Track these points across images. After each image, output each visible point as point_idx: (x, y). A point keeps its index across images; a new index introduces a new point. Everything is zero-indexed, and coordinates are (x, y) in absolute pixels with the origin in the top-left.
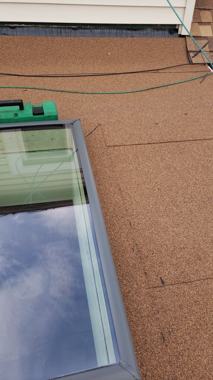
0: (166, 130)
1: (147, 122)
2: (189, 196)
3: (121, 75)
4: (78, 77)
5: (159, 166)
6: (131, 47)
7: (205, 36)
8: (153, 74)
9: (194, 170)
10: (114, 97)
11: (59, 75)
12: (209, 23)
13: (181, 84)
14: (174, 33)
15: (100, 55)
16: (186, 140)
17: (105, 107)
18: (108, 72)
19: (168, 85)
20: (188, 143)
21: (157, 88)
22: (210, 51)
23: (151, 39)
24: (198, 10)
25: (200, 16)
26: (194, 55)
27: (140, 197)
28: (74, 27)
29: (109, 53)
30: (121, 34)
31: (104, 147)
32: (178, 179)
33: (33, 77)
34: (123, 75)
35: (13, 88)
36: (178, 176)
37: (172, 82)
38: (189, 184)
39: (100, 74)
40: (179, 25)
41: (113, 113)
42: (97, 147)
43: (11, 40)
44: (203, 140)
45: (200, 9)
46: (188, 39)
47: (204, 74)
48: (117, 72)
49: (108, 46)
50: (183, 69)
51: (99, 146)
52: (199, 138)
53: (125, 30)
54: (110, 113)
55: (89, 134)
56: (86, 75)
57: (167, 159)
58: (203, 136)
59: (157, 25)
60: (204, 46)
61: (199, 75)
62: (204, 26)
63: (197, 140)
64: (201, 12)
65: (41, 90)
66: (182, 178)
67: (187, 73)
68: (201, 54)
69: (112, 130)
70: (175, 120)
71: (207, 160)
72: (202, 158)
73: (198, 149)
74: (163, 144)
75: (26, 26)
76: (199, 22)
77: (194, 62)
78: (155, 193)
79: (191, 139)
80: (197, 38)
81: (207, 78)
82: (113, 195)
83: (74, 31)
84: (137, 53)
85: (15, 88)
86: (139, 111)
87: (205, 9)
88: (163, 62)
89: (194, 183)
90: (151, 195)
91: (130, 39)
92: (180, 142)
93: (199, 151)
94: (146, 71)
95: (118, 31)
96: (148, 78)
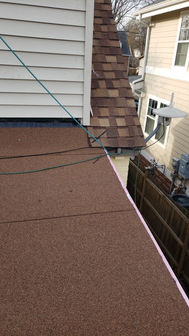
0: (46, 207)
1: (31, 200)
2: (43, 276)
3: (25, 157)
5: (26, 244)
6: (40, 134)
7: (103, 126)
8: (55, 156)
9: (59, 247)
10: (10, 178)
12: (107, 117)
13: (76, 165)
15: (11, 141)
16: (61, 216)
19: (64, 166)
20: (62, 219)
21: (53, 168)
22: (107, 138)
23: (57, 128)
24: (98, 107)
25: (100, 112)
26: (94, 140)
29: (19, 140)
30: (31, 125)
32: (39, 258)
34: (27, 157)
36: (40, 254)
37: (69, 163)
38: (48, 263)
39: (6, 157)
40: (80, 118)
44: (77, 216)
45: (99, 107)
46: (89, 128)
47: (99, 156)
48: (22, 155)
49: (19, 134)
50: (83, 152)
52: (74, 214)
53: (35, 122)
57: (36, 236)
58: (78, 212)
59: (62, 118)
60: (103, 134)
61: (95, 156)
62: (102, 119)
63: (72, 216)
64: (100, 109)
66: (43, 256)
67: (85, 155)
68: (99, 139)
70: (59, 197)
71: (75, 236)
72: (71, 233)
73: (70, 225)
74: (38, 221)
76: (99, 116)
77: (93, 146)
79: (67, 215)
80: (97, 128)
81: (100, 159)
84: (45, 139)
86: (28, 190)
87: (103, 107)
88: (67, 146)
89: (53, 262)
90: (4, 277)
91: (39, 128)
92: (55, 218)
93: (70, 227)
94: (49, 154)
95: (29, 123)
96: (49, 159)
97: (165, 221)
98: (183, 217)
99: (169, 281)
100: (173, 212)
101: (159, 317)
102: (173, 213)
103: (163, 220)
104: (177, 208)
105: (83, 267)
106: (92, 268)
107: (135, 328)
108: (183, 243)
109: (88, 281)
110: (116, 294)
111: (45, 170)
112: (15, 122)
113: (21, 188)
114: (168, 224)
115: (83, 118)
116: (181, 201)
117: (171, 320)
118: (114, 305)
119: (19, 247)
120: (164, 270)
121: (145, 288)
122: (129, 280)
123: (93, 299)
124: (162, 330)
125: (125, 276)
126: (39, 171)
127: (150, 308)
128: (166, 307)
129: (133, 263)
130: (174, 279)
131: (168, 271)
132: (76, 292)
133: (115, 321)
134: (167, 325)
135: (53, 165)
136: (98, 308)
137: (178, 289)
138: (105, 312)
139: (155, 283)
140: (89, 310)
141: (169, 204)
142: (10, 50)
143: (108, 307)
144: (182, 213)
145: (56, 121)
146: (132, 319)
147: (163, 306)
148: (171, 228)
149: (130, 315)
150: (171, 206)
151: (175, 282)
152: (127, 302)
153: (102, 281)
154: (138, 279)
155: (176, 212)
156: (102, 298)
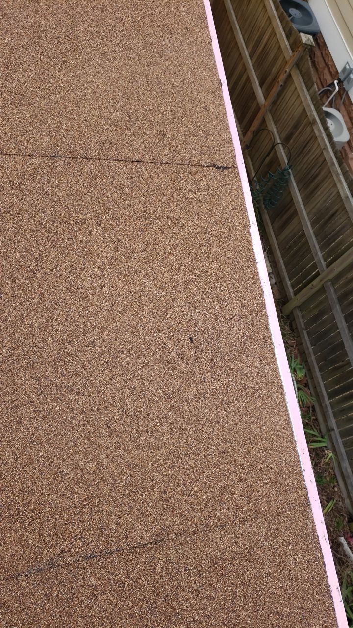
97: (247, 49)
98: (282, 46)
99: (211, 81)
100: (270, 30)
101: (175, 126)
102: (268, 34)
103: (245, 47)
104: (280, 24)
105: (51, 10)
106: (70, 18)
107: (130, 130)
108: (265, 98)
109: (58, 37)
110: (109, 75)
114: (251, 58)
116: (294, 17)
117: (194, 136)
118: (101, 90)
120: (208, 62)
121: (165, 81)
122: (139, 60)
123: (63, 70)
124: (174, 144)
125: (133, 52)
127: (164, 110)
128: (191, 116)
129: (154, 33)
130: (220, 81)
131: (215, 65)
132: (32, 49)
133: (97, 113)
134: (184, 139)
136: (71, 87)
137: (221, 97)
138: (83, 95)
139: (185, 78)
140: (52, 83)
141: (266, 11)
143: (90, 89)
144: (284, 36)
146: (129, 117)
147: (187, 114)
148: (253, 66)
149: (126, 111)
150: (269, 17)
151: (221, 86)
152: (126, 92)
153: (86, 47)
154: (155, 63)
155: (273, 33)
156: (80, 74)
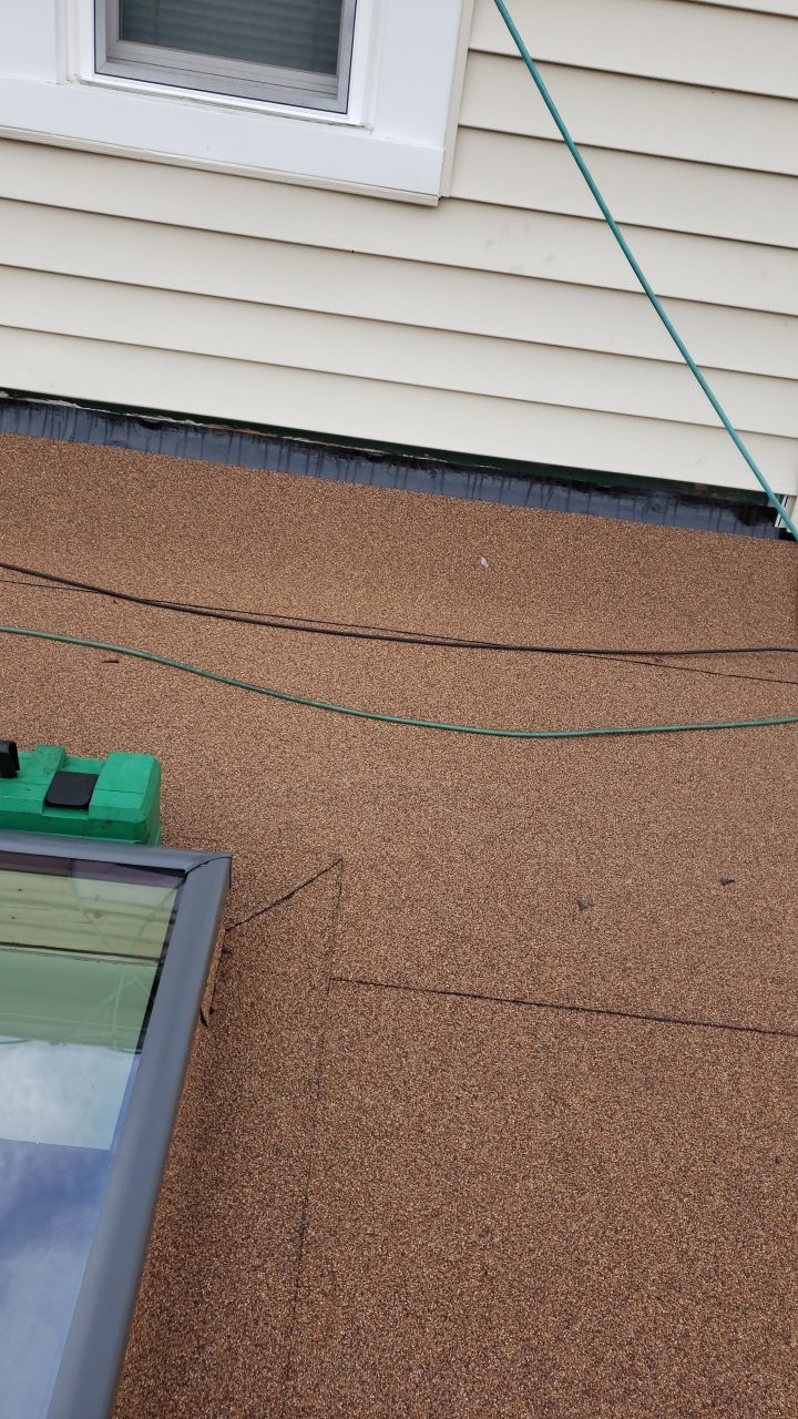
0: (614, 947)
1: (541, 890)
3: (504, 653)
4: (336, 637)
5: (529, 1138)
6: (576, 548)
8: (637, 668)
9: (688, 1195)
10: (444, 748)
11: (267, 619)
13: (742, 735)
14: (758, 520)
15: (447, 561)
16: (690, 1018)
17: (391, 786)
18: (454, 633)
19: (685, 730)
20: (695, 1036)
21: (632, 733)
23: (660, 530)
27: (381, 1305)
28: (373, 451)
29: (483, 561)
30: (545, 499)
31: (316, 977)
32: (596, 1236)
33: (167, 611)
34: (512, 654)
35: (74, 643)
36: (600, 1217)
37: (707, 719)
38: (639, 1279)
39: (423, 638)
40: (782, 496)
41: (413, 815)
42: (285, 974)
43: (133, 464)
44: (768, 1037)
48: (492, 641)
49: (487, 534)
50: (771, 667)
51: (293, 970)
52: (751, 1020)
53: (564, 485)
54: (402, 816)
55: (278, 903)
56: (370, 633)
57: (574, 1101)
58: (773, 1014)
59: (691, 485)
63: (742, 1029)
65: (172, 669)
66: (616, 1232)
67: (784, 687)
69: (381, 898)
70: (669, 903)
71: (764, 1153)
72: (743, 1132)
73: (734, 1079)
74: (580, 1019)
75: (201, 427)
78: (461, 1294)
79: (716, 1016)
82: (257, 1262)
83: (370, 464)
84: (595, 573)
85: (78, 644)
88: (692, 623)
89: (665, 1279)
90: (437, 1302)
91: (576, 519)
92: (660, 1020)
93: (738, 1091)
94: (611, 653)
95: (537, 488)
96: (611, 683)
111: (596, 735)
112: (479, 475)
113: (496, 816)
115: (795, 497)
119: (497, 1148)
126: (568, 737)
135: (631, 717)
142: (561, 138)
145: (660, 493)
